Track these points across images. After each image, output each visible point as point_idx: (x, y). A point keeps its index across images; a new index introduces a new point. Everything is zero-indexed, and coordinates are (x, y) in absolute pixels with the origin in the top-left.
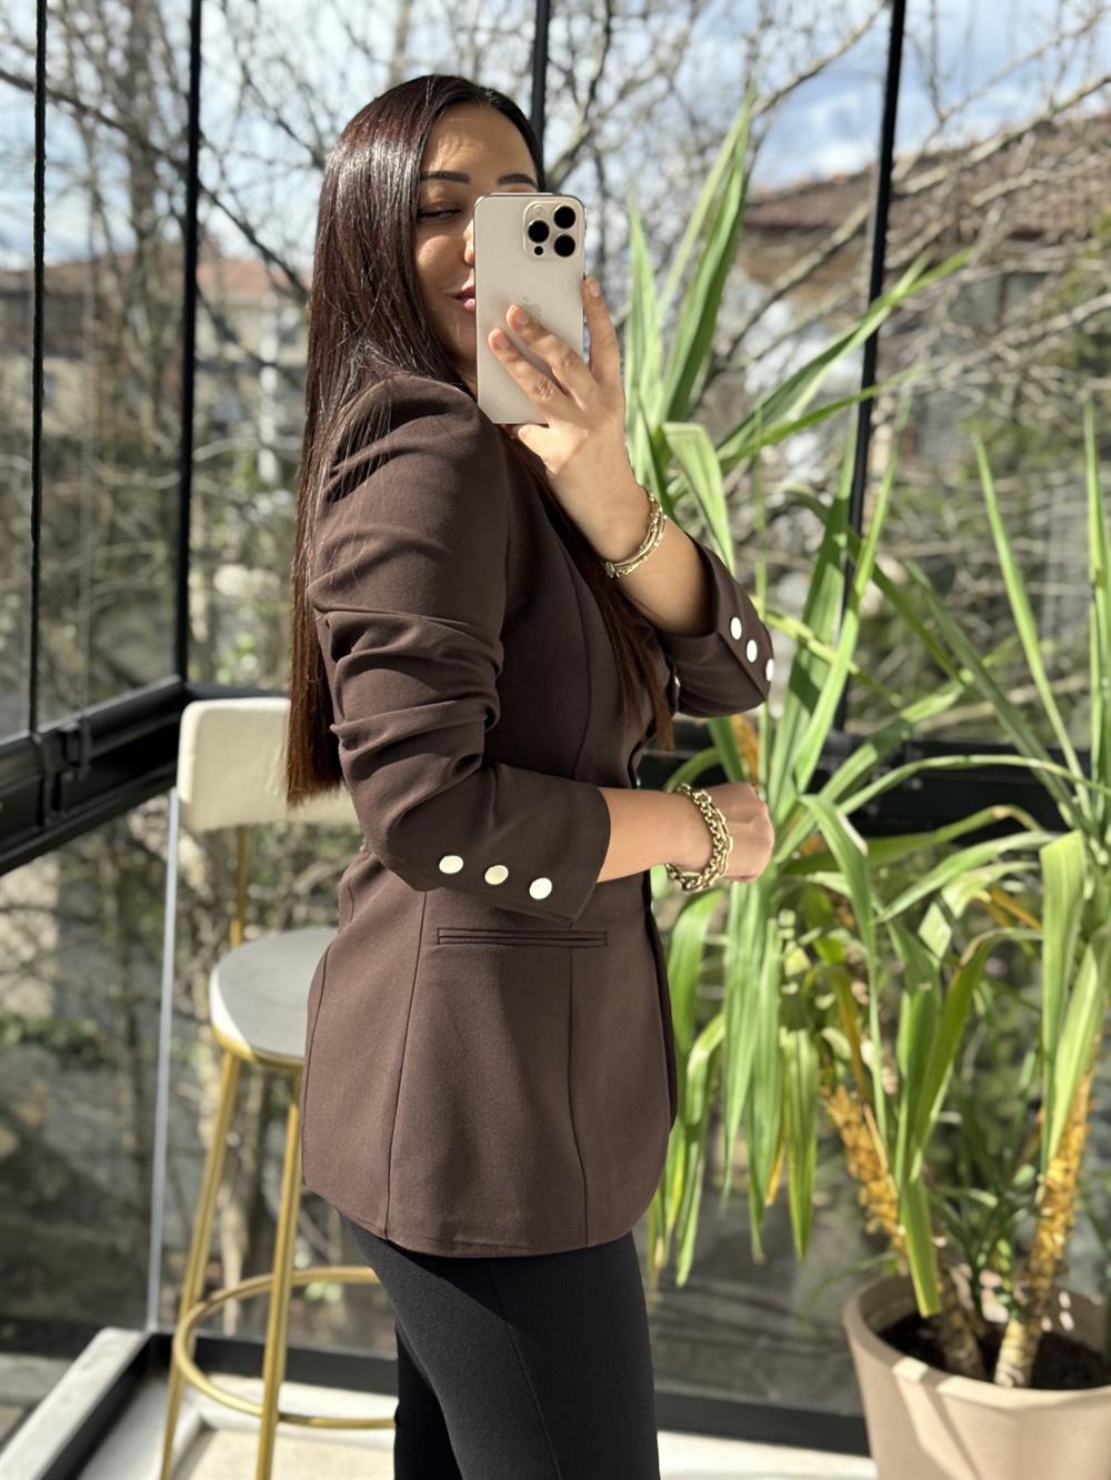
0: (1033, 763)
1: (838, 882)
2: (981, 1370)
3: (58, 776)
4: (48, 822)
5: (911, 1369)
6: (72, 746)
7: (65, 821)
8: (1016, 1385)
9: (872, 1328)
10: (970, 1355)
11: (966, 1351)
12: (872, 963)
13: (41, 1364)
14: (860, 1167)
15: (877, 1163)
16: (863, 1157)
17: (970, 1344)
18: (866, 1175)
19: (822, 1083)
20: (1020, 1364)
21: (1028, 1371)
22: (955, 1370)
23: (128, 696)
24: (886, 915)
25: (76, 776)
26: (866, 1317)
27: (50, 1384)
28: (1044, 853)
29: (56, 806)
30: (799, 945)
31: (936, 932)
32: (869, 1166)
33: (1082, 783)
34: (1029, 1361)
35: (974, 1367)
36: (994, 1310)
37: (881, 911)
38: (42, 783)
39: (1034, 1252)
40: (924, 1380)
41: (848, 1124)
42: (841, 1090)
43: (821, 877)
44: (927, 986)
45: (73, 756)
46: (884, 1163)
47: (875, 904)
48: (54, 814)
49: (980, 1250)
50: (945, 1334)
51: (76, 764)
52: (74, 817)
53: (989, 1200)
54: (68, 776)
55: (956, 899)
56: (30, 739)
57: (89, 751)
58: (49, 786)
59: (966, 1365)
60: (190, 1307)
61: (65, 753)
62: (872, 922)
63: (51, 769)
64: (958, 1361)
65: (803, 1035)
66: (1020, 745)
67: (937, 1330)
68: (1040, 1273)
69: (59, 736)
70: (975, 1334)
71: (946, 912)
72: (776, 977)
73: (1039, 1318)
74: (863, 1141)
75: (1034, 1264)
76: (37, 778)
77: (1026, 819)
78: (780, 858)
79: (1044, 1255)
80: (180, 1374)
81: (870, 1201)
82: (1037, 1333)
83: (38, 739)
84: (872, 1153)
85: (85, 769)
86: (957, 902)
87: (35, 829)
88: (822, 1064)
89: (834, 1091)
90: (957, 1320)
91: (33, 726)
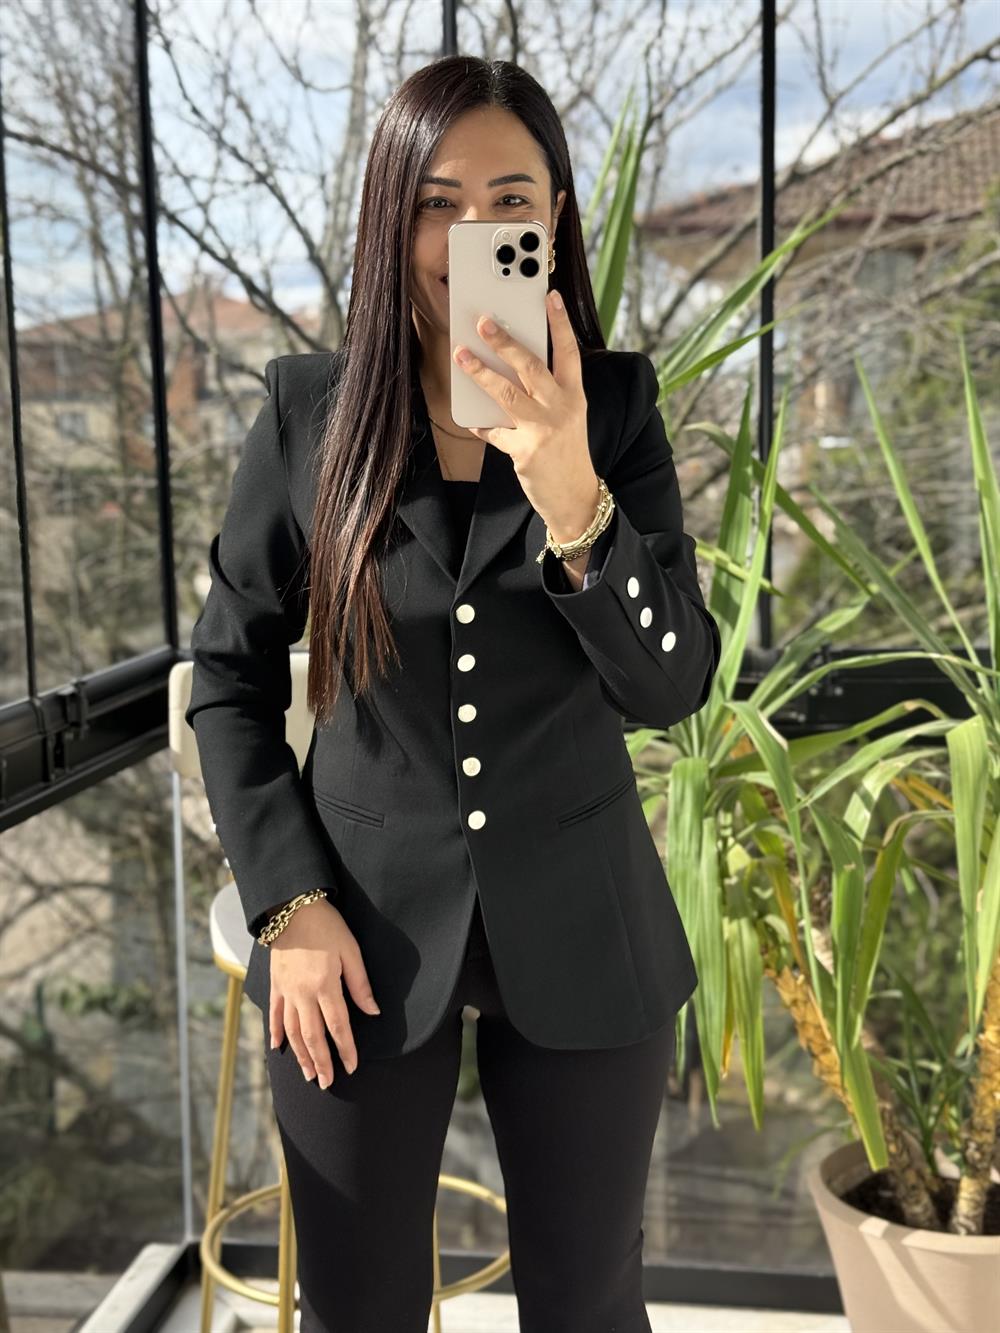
0: (934, 656)
1: (765, 779)
2: (937, 1222)
3: (59, 736)
4: (53, 777)
5: (874, 1227)
6: (71, 709)
7: (71, 776)
8: (970, 1233)
9: (834, 1191)
10: (926, 1209)
11: (921, 1206)
12: (800, 849)
13: (90, 1278)
14: (809, 1040)
15: (823, 1036)
16: (811, 1032)
17: (926, 1199)
18: (816, 1049)
19: (767, 966)
20: (972, 1213)
21: (980, 1220)
22: (915, 1225)
23: (124, 664)
24: (807, 802)
25: (77, 736)
26: (828, 1183)
27: (100, 1296)
28: (950, 737)
29: (60, 762)
30: (738, 841)
31: (859, 817)
32: (818, 1040)
33: (981, 671)
34: (980, 1210)
35: (930, 1220)
36: (948, 1167)
37: (803, 800)
38: (44, 742)
39: (977, 1110)
40: (886, 1235)
41: (795, 1002)
42: (786, 970)
43: (752, 777)
44: (853, 866)
45: (72, 718)
46: (828, 1036)
47: (798, 793)
48: (58, 771)
49: (929, 1115)
50: (902, 1191)
51: (76, 725)
52: (76, 773)
53: (936, 1067)
54: (69, 736)
55: (873, 785)
56: (31, 703)
57: (90, 714)
58: (51, 745)
59: (922, 1218)
60: (215, 1213)
61: (64, 714)
62: (796, 809)
63: (52, 729)
64: (914, 1215)
65: (744, 923)
66: (924, 642)
67: (894, 1189)
68: (984, 1129)
69: (60, 700)
70: (929, 1190)
71: (866, 798)
72: (715, 869)
73: (987, 1170)
74: (810, 1018)
75: (977, 1120)
76: (39, 737)
77: (934, 710)
78: (713, 764)
79: (986, 1112)
80: (209, 1277)
81: (822, 1072)
82: (986, 1185)
83: (38, 703)
84: (818, 1027)
85: (85, 727)
86: (875, 789)
87: (42, 785)
88: (765, 949)
89: (779, 973)
90: (911, 1177)
91: (32, 691)
